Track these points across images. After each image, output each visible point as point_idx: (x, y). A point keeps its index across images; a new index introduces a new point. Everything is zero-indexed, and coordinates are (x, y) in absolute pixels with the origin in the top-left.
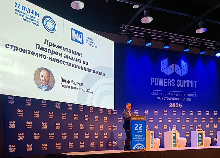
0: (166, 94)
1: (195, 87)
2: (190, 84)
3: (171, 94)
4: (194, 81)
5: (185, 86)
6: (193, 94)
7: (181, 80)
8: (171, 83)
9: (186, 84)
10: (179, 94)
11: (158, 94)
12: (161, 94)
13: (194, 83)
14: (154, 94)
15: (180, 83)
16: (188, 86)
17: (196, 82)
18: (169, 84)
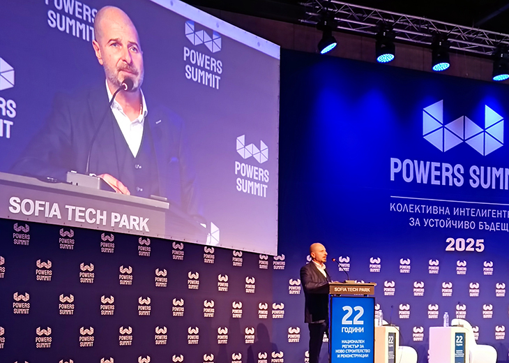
0: (435, 210)
8: (454, 176)
16: (504, 186)
18: (447, 178)
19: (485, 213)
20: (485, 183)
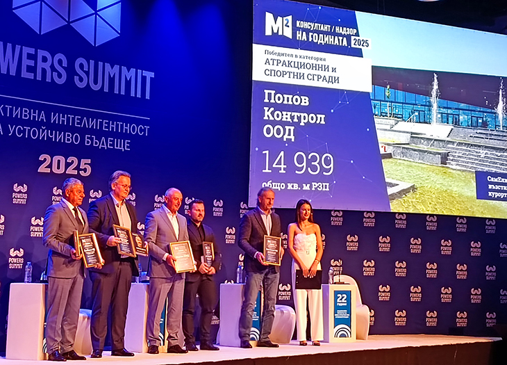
0: (25, 114)
1: (148, 97)
2: (128, 83)
3: (48, 117)
4: (146, 73)
5: (106, 90)
6: (138, 122)
7: (92, 62)
8: (53, 68)
9: (112, 80)
10: (81, 120)
12: (5, 109)
13: (144, 78)
15: (87, 73)
16: (120, 89)
17: (150, 75)
18: (44, 71)
19: (93, 124)
20: (96, 82)
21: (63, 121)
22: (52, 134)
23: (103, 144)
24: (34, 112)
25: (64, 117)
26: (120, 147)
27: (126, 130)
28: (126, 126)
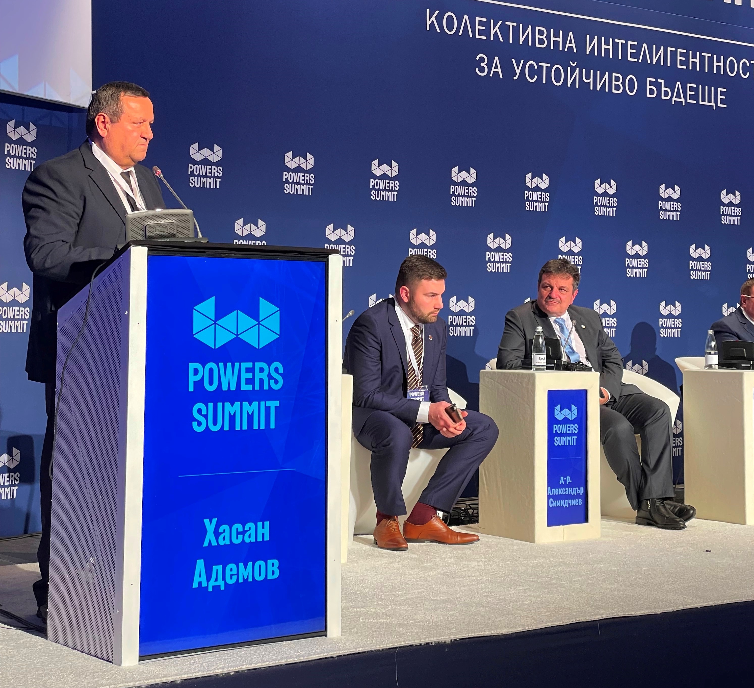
3: (581, 45)
6: (738, 53)
10: (638, 48)
11: (486, 32)
12: (504, 29)
14: (450, 26)
21: (607, 50)
22: (588, 77)
23: (678, 96)
24: (556, 35)
25: (607, 43)
26: (710, 101)
27: (718, 67)
28: (719, 61)
